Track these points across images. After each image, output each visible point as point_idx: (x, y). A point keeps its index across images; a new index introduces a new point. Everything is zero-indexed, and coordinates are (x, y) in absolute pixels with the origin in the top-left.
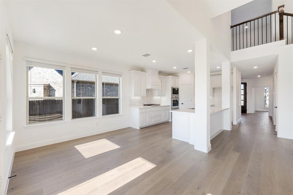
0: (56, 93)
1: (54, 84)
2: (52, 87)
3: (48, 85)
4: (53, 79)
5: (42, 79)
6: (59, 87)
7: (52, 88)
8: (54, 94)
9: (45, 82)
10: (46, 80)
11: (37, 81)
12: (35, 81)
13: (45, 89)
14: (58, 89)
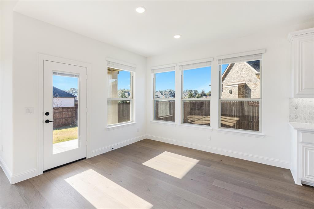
0: (252, 93)
1: (250, 82)
2: (248, 86)
3: (244, 84)
4: (249, 76)
5: (239, 78)
6: (255, 86)
7: (248, 88)
8: (250, 94)
9: (241, 81)
10: (242, 79)
11: (235, 81)
12: (233, 82)
13: (239, 89)
14: (254, 88)
